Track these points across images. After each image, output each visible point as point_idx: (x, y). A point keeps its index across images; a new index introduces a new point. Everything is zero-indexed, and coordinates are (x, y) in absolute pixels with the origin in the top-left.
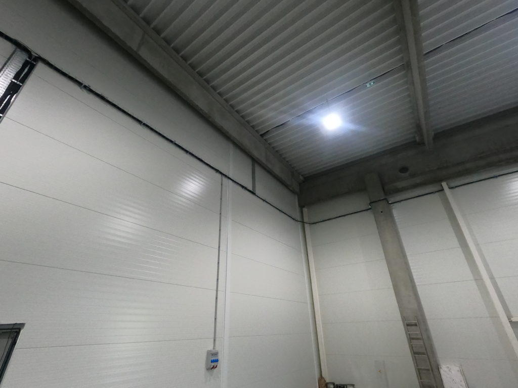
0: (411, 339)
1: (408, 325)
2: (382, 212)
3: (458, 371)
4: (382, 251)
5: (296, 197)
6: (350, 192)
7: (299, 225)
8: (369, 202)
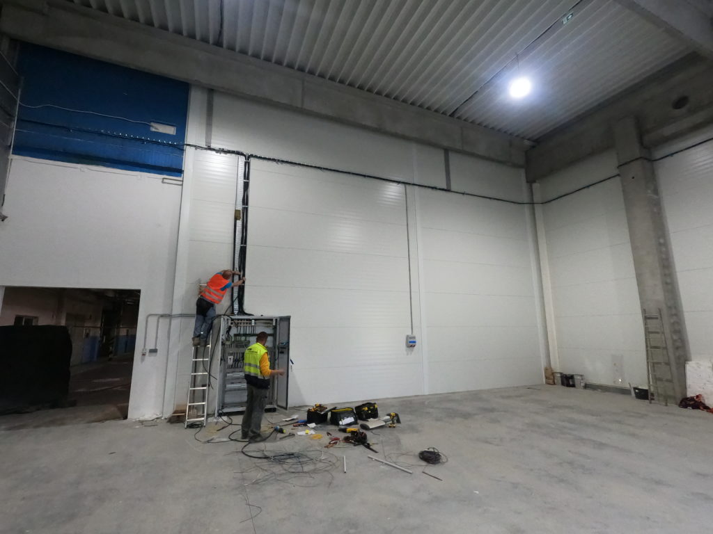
0: (648, 332)
1: (646, 318)
2: (633, 178)
3: (710, 367)
4: (626, 231)
5: (522, 172)
6: (593, 153)
7: (526, 209)
8: (617, 165)
